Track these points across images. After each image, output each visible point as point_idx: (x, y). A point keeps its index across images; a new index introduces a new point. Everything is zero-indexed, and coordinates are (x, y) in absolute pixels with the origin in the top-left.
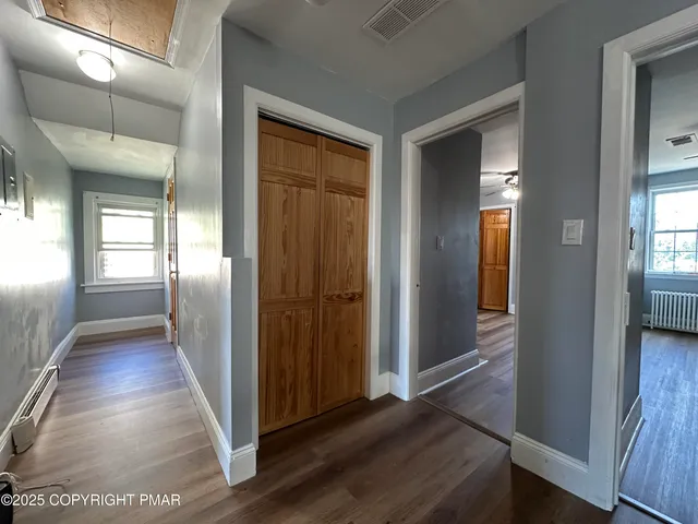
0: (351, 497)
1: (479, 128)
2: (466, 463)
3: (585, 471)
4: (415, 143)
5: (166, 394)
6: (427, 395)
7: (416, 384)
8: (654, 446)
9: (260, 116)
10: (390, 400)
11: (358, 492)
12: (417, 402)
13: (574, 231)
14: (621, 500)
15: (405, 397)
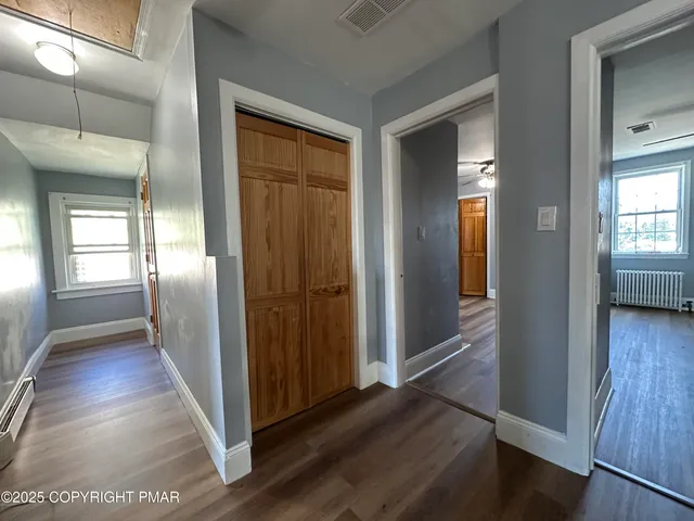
0: (348, 485)
1: (456, 120)
2: (455, 443)
3: (565, 442)
4: (394, 135)
5: (153, 398)
6: (416, 381)
7: (404, 371)
8: (623, 414)
9: (237, 110)
10: (380, 388)
11: (354, 480)
12: (405, 388)
13: (548, 217)
14: (596, 465)
15: (394, 383)
